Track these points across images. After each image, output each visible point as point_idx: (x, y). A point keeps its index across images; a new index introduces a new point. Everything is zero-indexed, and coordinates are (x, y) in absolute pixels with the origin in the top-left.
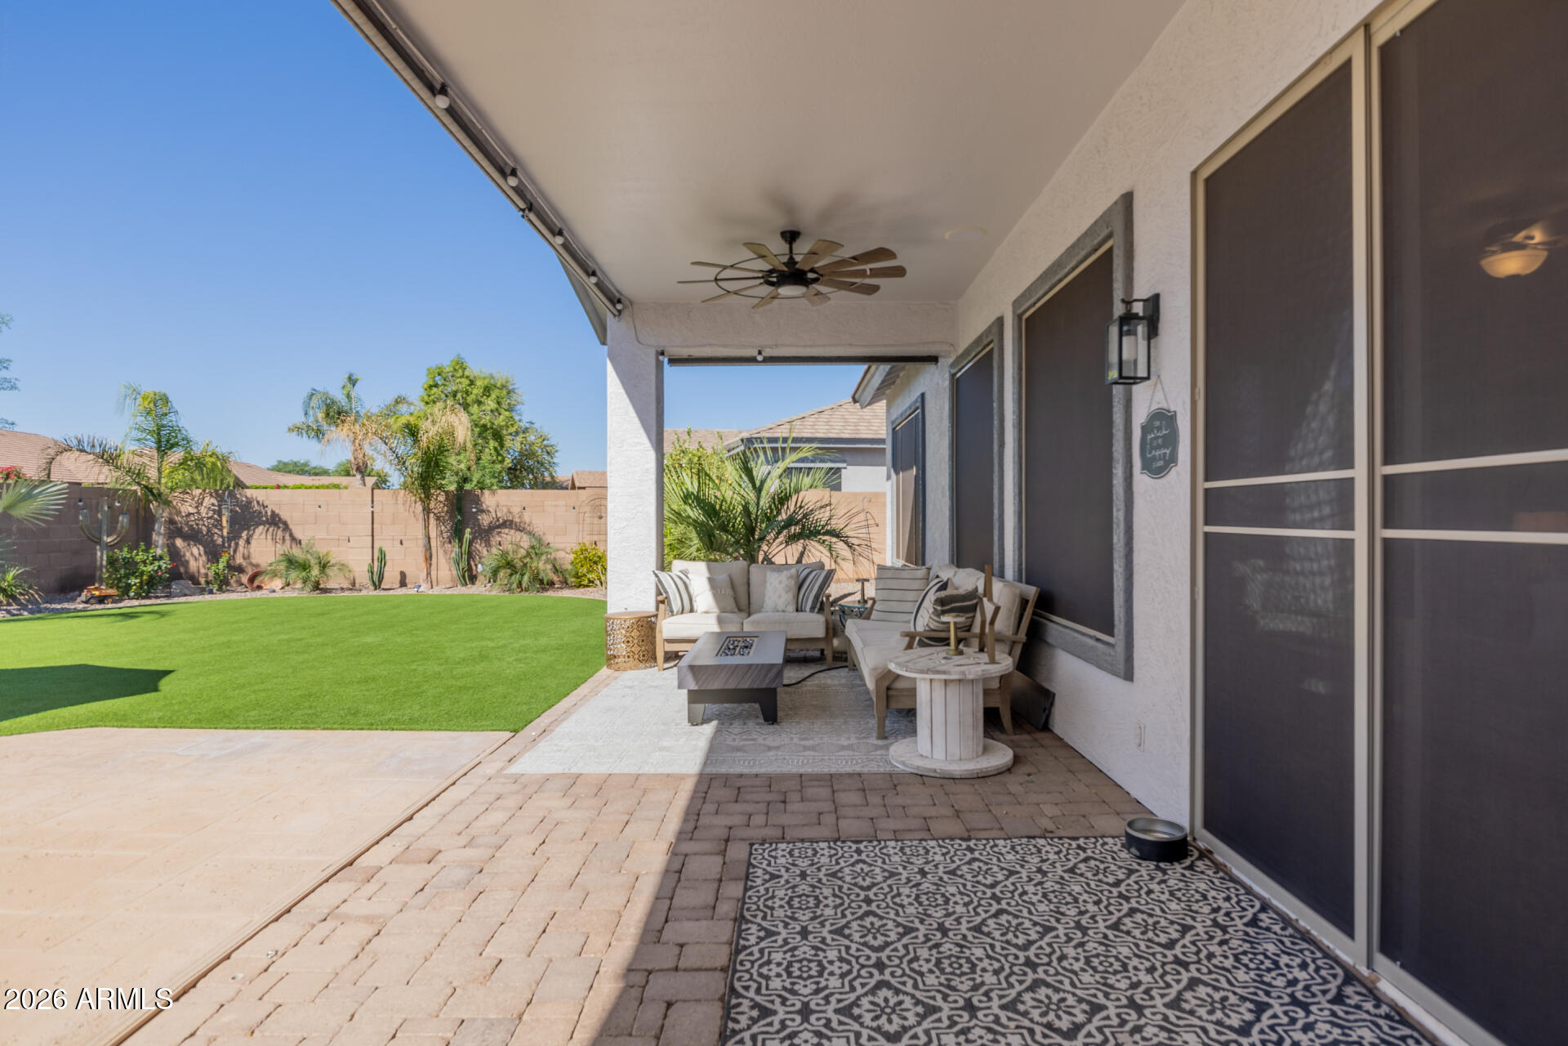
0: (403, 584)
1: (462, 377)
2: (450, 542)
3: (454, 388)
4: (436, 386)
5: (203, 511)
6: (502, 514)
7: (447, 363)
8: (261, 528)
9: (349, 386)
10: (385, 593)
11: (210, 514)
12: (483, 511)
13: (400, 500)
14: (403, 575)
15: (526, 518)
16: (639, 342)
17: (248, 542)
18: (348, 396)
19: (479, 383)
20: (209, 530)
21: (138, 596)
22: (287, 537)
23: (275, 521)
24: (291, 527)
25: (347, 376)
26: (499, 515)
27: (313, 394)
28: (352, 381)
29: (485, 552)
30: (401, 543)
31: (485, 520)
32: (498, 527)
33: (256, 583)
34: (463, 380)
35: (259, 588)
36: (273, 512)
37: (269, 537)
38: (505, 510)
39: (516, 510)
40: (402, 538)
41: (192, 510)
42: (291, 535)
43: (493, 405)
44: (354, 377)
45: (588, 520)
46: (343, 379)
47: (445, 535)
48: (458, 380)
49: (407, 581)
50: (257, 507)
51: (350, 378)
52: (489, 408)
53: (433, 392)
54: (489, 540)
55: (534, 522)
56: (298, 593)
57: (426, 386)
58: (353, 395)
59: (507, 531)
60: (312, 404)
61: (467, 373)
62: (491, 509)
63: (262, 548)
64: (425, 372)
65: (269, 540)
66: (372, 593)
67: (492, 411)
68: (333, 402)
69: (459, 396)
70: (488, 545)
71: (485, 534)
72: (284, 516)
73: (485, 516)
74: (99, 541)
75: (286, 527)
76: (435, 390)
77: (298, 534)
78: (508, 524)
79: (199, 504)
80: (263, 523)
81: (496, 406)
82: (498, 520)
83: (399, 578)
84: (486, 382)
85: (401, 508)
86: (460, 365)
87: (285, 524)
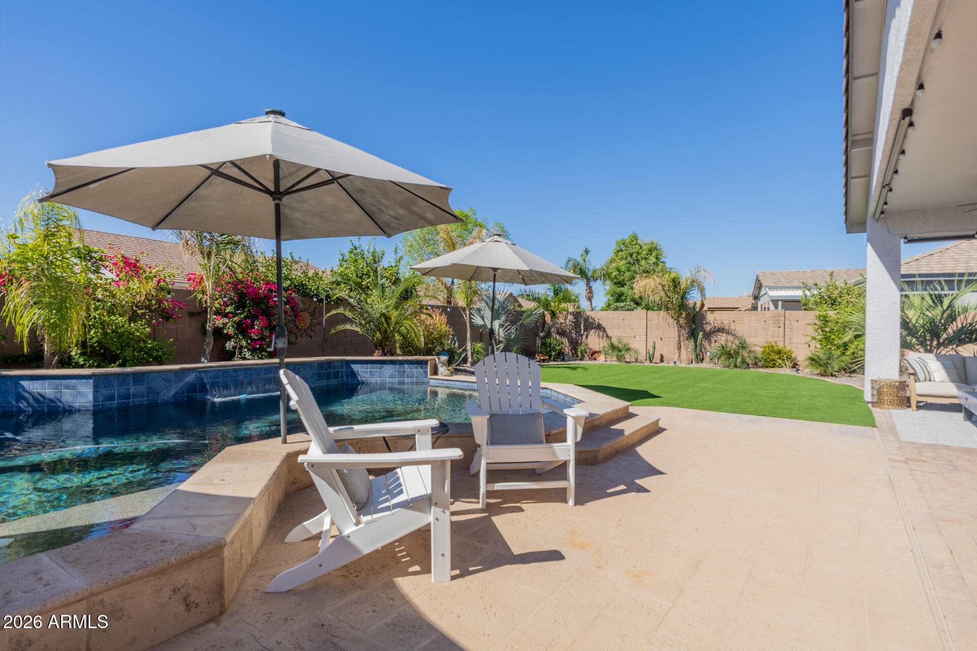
0: (662, 361)
1: (636, 244)
2: (688, 340)
3: (632, 251)
4: (621, 250)
5: (567, 321)
6: (718, 324)
7: (626, 236)
8: (593, 331)
9: (585, 254)
10: (655, 364)
11: (571, 323)
12: (707, 323)
13: (661, 317)
14: (662, 356)
15: (732, 327)
16: (890, 233)
17: (587, 337)
18: (584, 260)
19: (645, 247)
20: (570, 331)
21: (554, 360)
22: (605, 335)
23: (599, 327)
24: (607, 330)
25: (584, 249)
26: (716, 325)
27: (569, 261)
28: (587, 252)
29: (708, 347)
30: (661, 339)
31: (708, 328)
32: (715, 332)
33: (593, 357)
34: (637, 246)
35: (595, 359)
36: (598, 323)
37: (596, 335)
38: (719, 322)
39: (725, 322)
40: (661, 336)
41: (563, 321)
42: (607, 334)
43: (654, 260)
44: (588, 250)
45: (771, 329)
46: (582, 251)
47: (685, 336)
48: (634, 247)
49: (664, 359)
50: (591, 320)
51: (586, 251)
52: (652, 262)
53: (619, 254)
54: (710, 339)
55: (737, 329)
56: (613, 361)
57: (615, 251)
58: (587, 259)
59: (720, 334)
60: (569, 266)
61: (638, 242)
62: (711, 322)
63: (593, 341)
64: (615, 243)
65: (596, 337)
66: (647, 363)
67: (654, 263)
68: (578, 264)
69: (634, 255)
70: (710, 343)
71: (708, 336)
72: (604, 324)
73: (708, 326)
74: (537, 335)
75: (604, 331)
76: (621, 253)
77: (610, 334)
78: (721, 330)
79: (566, 318)
80: (594, 328)
81: (656, 260)
82: (715, 328)
83: (660, 357)
84: (649, 246)
85: (661, 321)
86: (635, 237)
87: (604, 328)
